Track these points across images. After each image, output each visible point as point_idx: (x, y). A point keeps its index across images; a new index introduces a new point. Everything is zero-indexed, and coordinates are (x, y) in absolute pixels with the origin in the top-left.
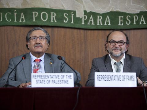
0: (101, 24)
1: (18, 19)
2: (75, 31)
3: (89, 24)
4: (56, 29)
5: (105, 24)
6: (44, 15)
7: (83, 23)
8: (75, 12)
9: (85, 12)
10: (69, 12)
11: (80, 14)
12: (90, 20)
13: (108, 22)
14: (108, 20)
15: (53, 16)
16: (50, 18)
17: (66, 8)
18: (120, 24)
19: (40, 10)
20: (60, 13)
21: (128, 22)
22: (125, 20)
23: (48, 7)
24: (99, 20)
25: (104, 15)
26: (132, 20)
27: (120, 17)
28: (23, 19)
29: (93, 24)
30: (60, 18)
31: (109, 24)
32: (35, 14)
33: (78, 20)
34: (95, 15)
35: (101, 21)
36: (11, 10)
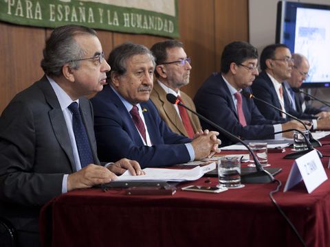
0: (32, 17)
3: (16, 14)
5: (36, 18)
7: (9, 13)
12: (18, 8)
13: (39, 14)
14: (38, 10)
18: (51, 20)
21: (60, 16)
22: (57, 13)
24: (29, 8)
26: (64, 12)
27: (51, 6)
29: (21, 15)
31: (40, 18)
35: (31, 11)
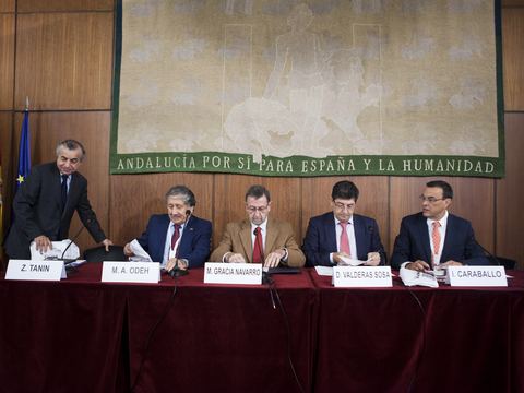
0: (282, 171)
1: (188, 165)
2: (252, 177)
3: (267, 170)
4: (230, 176)
5: (287, 171)
6: (216, 160)
7: (261, 169)
8: (251, 157)
9: (263, 156)
10: (245, 156)
11: (257, 159)
12: (269, 166)
13: (290, 168)
14: (289, 165)
15: (227, 160)
16: (222, 163)
17: (242, 151)
18: (303, 171)
19: (211, 154)
20: (234, 157)
21: (314, 168)
22: (310, 165)
23: (221, 151)
24: (280, 165)
25: (285, 160)
26: (318, 165)
27: (304, 162)
28: (193, 165)
29: (272, 170)
30: (234, 164)
31: (291, 171)
32: (206, 159)
33: (254, 166)
34: (274, 159)
35: (282, 167)
36: (180, 155)
